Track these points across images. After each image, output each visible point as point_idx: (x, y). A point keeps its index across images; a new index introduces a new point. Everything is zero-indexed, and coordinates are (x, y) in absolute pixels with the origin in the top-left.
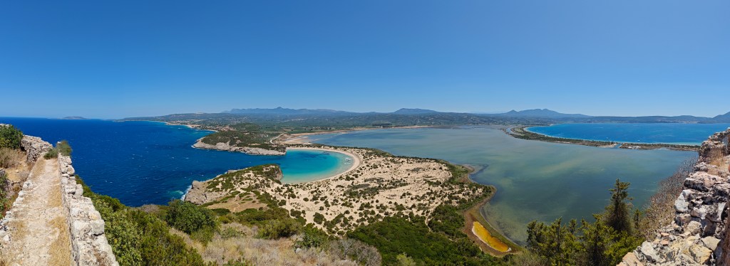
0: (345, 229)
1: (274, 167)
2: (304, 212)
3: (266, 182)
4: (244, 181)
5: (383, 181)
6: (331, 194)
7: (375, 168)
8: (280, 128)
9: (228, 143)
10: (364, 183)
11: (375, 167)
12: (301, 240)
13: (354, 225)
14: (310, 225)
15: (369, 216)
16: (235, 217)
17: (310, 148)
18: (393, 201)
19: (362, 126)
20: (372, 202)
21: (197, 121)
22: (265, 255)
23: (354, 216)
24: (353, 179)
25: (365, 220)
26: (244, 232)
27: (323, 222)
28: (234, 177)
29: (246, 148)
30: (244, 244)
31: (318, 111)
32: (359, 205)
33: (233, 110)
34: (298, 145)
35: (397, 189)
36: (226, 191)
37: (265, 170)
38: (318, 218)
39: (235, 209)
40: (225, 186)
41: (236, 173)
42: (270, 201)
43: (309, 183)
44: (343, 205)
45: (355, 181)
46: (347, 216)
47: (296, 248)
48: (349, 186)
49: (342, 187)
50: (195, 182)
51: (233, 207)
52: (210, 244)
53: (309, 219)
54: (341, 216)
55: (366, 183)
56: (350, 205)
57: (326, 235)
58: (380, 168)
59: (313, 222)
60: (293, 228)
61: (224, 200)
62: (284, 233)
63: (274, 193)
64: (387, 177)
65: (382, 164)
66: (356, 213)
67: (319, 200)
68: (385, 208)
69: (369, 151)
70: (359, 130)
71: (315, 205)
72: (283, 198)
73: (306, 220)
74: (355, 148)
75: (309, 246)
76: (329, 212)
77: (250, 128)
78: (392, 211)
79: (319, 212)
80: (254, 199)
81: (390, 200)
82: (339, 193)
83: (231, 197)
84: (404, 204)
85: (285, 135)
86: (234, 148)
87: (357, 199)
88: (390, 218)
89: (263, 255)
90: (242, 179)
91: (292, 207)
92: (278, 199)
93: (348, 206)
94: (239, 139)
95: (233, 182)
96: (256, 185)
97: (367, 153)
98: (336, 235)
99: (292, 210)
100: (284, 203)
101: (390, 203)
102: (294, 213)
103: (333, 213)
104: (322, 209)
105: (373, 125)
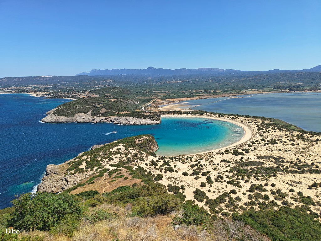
0: (231, 211)
1: (147, 138)
2: (183, 187)
3: (139, 155)
4: (113, 157)
5: (283, 162)
6: (215, 169)
7: (272, 144)
8: (152, 93)
9: (90, 113)
10: (256, 160)
11: (274, 142)
12: (180, 216)
13: (241, 207)
14: (190, 202)
15: (261, 201)
16: (105, 198)
17: (190, 116)
18: (297, 190)
19: (258, 89)
20: (266, 185)
21: (44, 86)
22: (142, 232)
23: (242, 197)
24: (241, 154)
25: (256, 205)
26: (116, 212)
27: (205, 200)
28: (101, 153)
29: (113, 118)
30: (117, 225)
31: (200, 70)
32: (248, 185)
33: (93, 71)
34: (175, 112)
35: (303, 175)
36: (92, 170)
37: (137, 142)
38: (199, 195)
39: (104, 190)
40: (90, 165)
41: (102, 147)
42: (145, 176)
43: (189, 156)
44: (228, 183)
45: (245, 157)
46: (233, 196)
47: (175, 225)
48: (237, 162)
49: (229, 162)
50: (50, 167)
51: (101, 187)
52: (76, 234)
53: (189, 195)
54: (226, 195)
55: (260, 160)
56: (238, 184)
57: (208, 214)
58: (280, 144)
59: (193, 199)
60: (171, 204)
61: (91, 181)
62: (161, 210)
63: (148, 167)
64: (289, 157)
65: (284, 139)
66: (244, 194)
67: (200, 175)
68: (283, 195)
69: (267, 122)
70: (254, 94)
71: (195, 181)
72: (159, 172)
73: (185, 196)
74: (247, 116)
75: (190, 223)
76: (212, 189)
77: (116, 93)
78: (294, 202)
79: (200, 188)
80: (126, 175)
81: (291, 188)
82: (224, 169)
83: (99, 176)
84: (313, 197)
85: (160, 101)
86: (98, 119)
87: (246, 179)
88: (289, 209)
89: (139, 233)
90: (111, 154)
91: (169, 182)
92: (153, 173)
93: (235, 185)
94: (103, 107)
95: (99, 159)
96: (128, 159)
97: (263, 124)
98: (220, 215)
99: (169, 185)
100: (160, 177)
101: (292, 190)
102: (171, 188)
103: (216, 191)
104: (203, 185)
105: (274, 88)
